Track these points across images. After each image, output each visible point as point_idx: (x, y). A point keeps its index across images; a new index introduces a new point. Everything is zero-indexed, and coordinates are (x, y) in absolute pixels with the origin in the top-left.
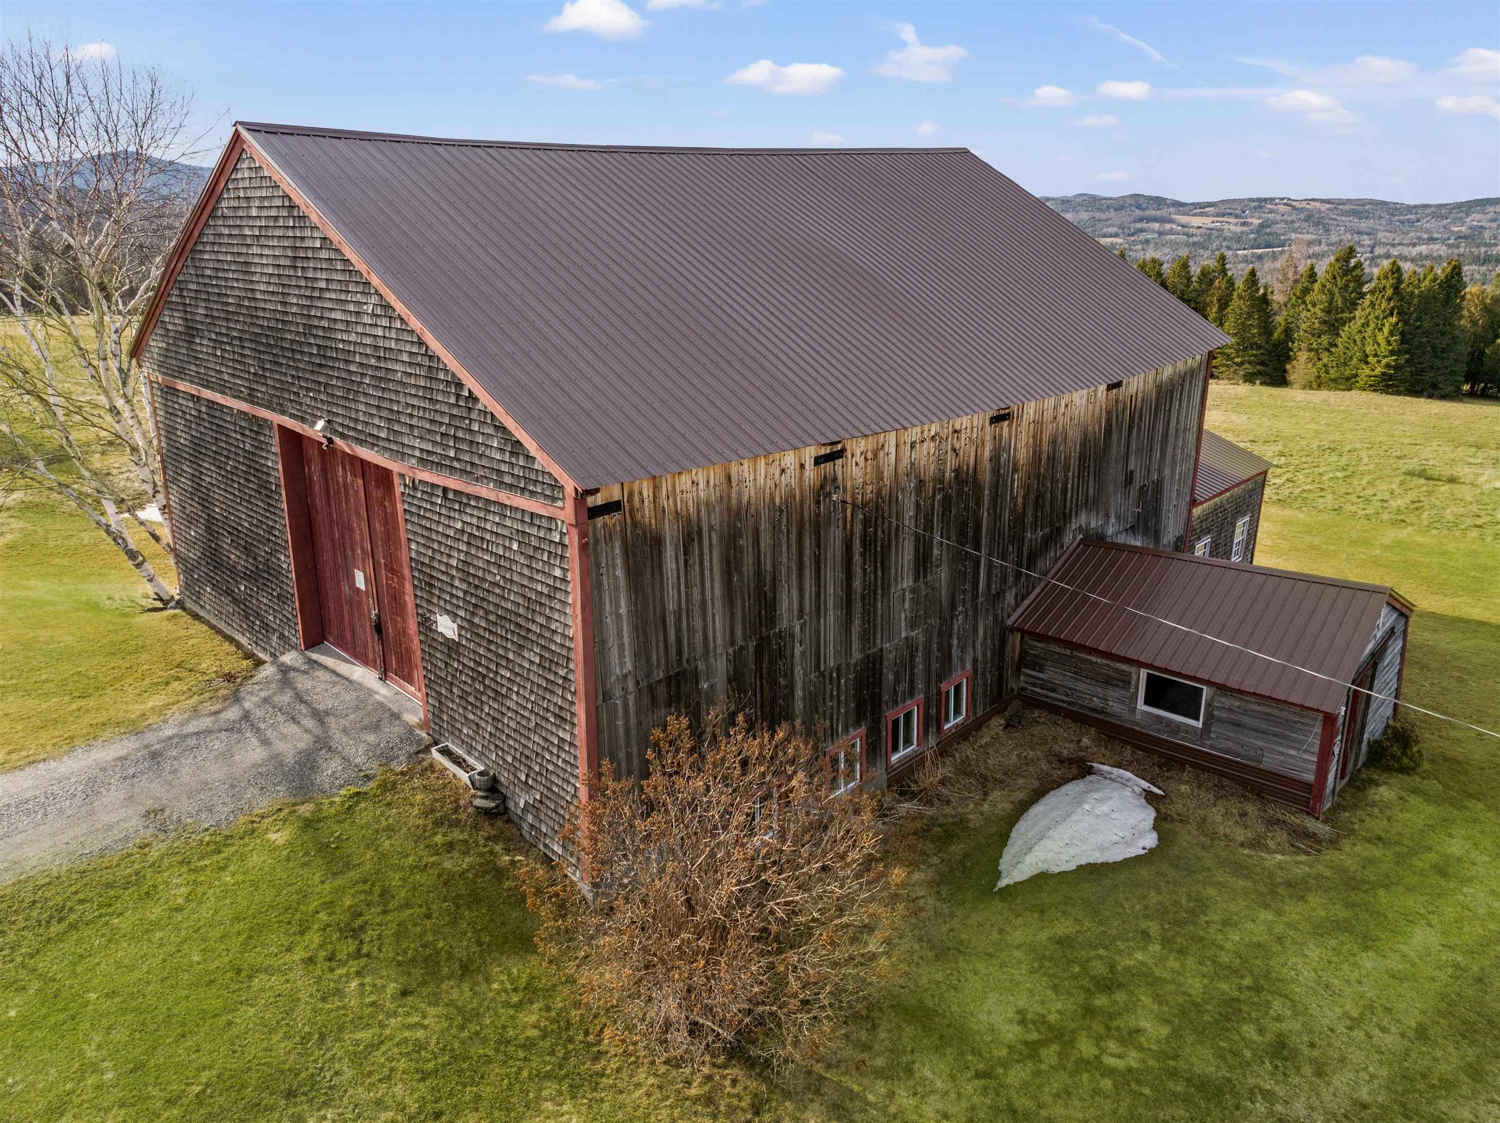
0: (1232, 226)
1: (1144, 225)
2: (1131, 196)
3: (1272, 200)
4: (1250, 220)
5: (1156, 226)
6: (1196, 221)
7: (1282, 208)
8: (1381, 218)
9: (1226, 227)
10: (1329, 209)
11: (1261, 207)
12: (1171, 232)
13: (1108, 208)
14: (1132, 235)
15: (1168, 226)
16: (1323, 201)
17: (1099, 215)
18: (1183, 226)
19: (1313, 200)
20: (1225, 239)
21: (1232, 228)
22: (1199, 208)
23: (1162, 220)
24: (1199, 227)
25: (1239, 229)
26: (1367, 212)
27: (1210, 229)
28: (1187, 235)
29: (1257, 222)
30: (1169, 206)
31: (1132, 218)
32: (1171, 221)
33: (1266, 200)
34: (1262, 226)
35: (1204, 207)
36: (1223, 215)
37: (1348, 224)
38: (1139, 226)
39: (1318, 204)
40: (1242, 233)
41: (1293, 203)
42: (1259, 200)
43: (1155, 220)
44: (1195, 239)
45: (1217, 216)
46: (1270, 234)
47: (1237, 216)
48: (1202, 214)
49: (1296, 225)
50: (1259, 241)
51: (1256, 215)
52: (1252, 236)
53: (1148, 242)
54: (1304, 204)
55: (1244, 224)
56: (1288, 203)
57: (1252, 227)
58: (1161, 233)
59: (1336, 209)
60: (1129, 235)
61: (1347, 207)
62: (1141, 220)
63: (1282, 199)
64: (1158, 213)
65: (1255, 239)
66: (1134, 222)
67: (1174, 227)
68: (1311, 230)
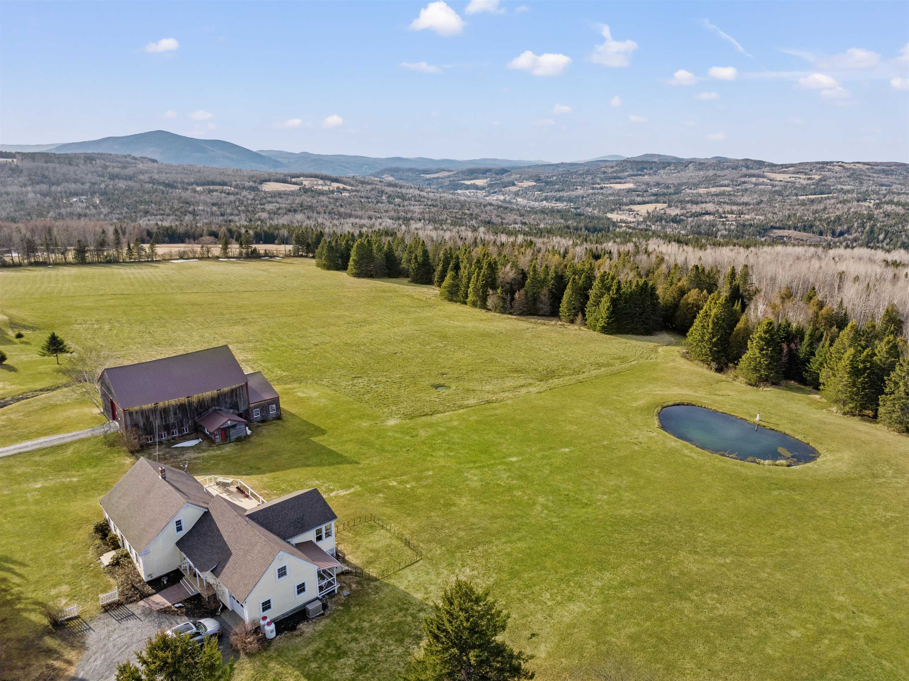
0: (802, 180)
1: (747, 179)
2: (743, 160)
3: (831, 163)
4: (813, 177)
5: (754, 180)
6: (779, 177)
7: (837, 168)
8: (901, 174)
9: (798, 180)
10: (868, 169)
11: (823, 168)
12: (763, 184)
13: (728, 168)
14: (739, 185)
15: (761, 180)
16: (864, 164)
17: (719, 173)
18: (771, 180)
19: (858, 163)
20: (795, 188)
21: (802, 181)
22: (783, 168)
23: (758, 176)
24: (781, 181)
25: (805, 182)
26: (892, 171)
27: (788, 182)
28: (773, 186)
29: (817, 177)
30: (766, 166)
31: (740, 175)
32: (764, 177)
33: (827, 163)
34: (820, 180)
35: (788, 167)
36: (798, 173)
37: (875, 179)
38: (743, 179)
39: (861, 166)
40: (807, 184)
41: (845, 165)
42: (823, 163)
43: (753, 176)
44: (777, 188)
45: (794, 173)
46: (825, 185)
47: (806, 174)
48: (784, 172)
49: (842, 180)
50: (816, 190)
51: (819, 173)
52: (813, 186)
53: (746, 190)
54: (852, 166)
55: (809, 179)
56: (841, 164)
57: (814, 181)
58: (756, 184)
59: (872, 168)
60: (736, 185)
61: (879, 168)
62: (745, 176)
63: (838, 162)
64: (757, 172)
65: (814, 189)
66: (741, 177)
67: (765, 180)
68: (852, 183)
